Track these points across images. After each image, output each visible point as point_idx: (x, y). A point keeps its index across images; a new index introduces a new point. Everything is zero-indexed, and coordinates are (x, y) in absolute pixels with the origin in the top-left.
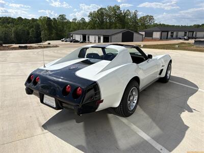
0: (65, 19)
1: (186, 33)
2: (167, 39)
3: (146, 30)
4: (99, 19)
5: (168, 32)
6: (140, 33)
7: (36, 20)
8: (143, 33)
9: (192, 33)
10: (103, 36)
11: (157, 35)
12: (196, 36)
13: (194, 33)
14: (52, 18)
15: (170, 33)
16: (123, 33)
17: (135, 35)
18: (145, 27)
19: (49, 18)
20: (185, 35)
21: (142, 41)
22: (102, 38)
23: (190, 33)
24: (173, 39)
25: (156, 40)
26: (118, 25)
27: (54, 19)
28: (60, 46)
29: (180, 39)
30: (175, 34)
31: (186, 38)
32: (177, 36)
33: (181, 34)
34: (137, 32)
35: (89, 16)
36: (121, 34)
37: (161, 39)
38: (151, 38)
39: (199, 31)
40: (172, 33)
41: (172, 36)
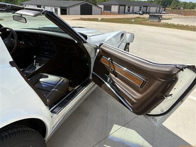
1: (141, 8)
2: (124, 13)
3: (105, 3)
5: (125, 6)
6: (99, 6)
8: (102, 6)
9: (146, 8)
10: (60, 7)
11: (115, 9)
12: (149, 11)
13: (148, 8)
15: (127, 7)
16: (81, 5)
17: (94, 8)
20: (140, 10)
21: (101, 14)
22: (59, 10)
23: (144, 8)
24: (130, 13)
25: (114, 14)
29: (136, 13)
30: (131, 7)
31: (141, 12)
32: (133, 11)
33: (137, 9)
34: (95, 5)
36: (79, 6)
37: (119, 13)
38: (110, 12)
39: (152, 6)
40: (129, 7)
41: (129, 10)
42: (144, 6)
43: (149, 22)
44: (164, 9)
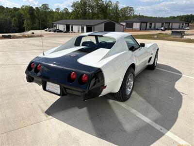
0: (48, 8)
1: (163, 24)
2: (146, 29)
3: (127, 21)
4: (81, 9)
5: (147, 23)
6: (122, 23)
7: (18, 9)
8: (124, 24)
9: (168, 24)
10: (87, 26)
11: (136, 26)
12: (172, 27)
13: (171, 24)
14: (34, 7)
15: (148, 24)
16: (105, 24)
17: (117, 25)
18: (126, 18)
19: (32, 7)
20: (162, 26)
21: (123, 31)
22: (85, 28)
23: (166, 24)
24: (151, 30)
25: (136, 30)
26: (100, 15)
27: (37, 8)
28: (45, 36)
29: (158, 29)
30: (153, 24)
31: (163, 29)
32: (155, 27)
33: (158, 25)
34: (118, 23)
35: (72, 6)
36: (103, 25)
37: (141, 29)
38: (131, 29)
39: (175, 23)
40: (151, 24)
41: (150, 27)
42: (166, 23)
43: (171, 37)
44: (187, 25)
